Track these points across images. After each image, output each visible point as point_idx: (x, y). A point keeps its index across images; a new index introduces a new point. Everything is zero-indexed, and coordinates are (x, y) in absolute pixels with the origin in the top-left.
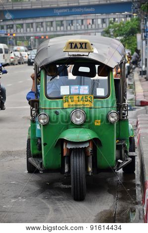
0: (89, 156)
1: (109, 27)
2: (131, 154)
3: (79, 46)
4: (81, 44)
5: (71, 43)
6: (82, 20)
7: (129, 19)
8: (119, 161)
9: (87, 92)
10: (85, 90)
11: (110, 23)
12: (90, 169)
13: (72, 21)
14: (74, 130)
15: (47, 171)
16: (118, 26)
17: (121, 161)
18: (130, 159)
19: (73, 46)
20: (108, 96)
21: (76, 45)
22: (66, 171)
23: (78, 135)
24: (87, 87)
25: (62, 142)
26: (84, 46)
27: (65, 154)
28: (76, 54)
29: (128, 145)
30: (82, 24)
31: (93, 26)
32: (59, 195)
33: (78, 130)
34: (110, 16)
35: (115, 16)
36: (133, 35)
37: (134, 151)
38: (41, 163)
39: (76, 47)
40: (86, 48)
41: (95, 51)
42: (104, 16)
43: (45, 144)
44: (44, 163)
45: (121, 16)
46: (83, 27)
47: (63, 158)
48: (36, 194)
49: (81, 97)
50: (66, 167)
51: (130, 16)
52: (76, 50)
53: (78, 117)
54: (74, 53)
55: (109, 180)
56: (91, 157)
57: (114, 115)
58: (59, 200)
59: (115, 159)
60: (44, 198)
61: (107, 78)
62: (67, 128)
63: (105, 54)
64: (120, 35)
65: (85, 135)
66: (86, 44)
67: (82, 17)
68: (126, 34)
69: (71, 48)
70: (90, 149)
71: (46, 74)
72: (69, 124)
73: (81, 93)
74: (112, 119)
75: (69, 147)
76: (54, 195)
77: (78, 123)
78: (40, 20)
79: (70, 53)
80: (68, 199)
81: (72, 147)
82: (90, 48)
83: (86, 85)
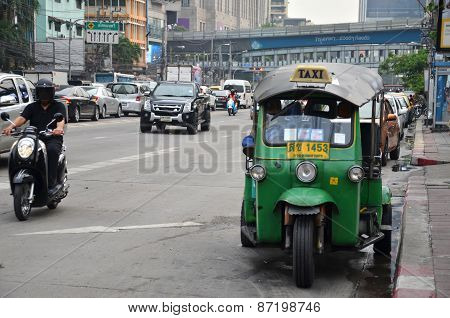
0: (319, 227)
1: (388, 61)
2: (384, 227)
3: (312, 74)
4: (315, 71)
5: (301, 71)
6: (352, 52)
7: (416, 51)
8: (364, 236)
9: (321, 138)
10: (317, 135)
11: (390, 55)
12: (320, 245)
13: (339, 52)
14: (300, 189)
15: (263, 244)
16: (400, 59)
17: (366, 237)
18: (381, 235)
19: (304, 74)
20: (350, 144)
21: (308, 72)
22: (287, 245)
23: (304, 196)
24: (321, 131)
25: (283, 205)
26: (318, 74)
27: (286, 223)
28: (308, 85)
29: (379, 215)
30: (352, 56)
31: (367, 60)
32: (278, 279)
33: (305, 190)
34: (391, 47)
35: (397, 47)
36: (420, 72)
37: (390, 223)
38: (255, 234)
39: (307, 75)
40: (321, 77)
41: (335, 82)
42: (382, 47)
43: (260, 208)
44: (258, 234)
45: (406, 47)
46: (353, 60)
47: (284, 227)
48: (246, 275)
49: (311, 145)
50: (287, 240)
51: (418, 47)
52: (307, 79)
53: (306, 172)
54: (305, 84)
55: (352, 261)
56: (322, 228)
57: (358, 171)
58: (276, 285)
59: (357, 233)
60: (256, 282)
61: (349, 120)
62: (291, 187)
63: (349, 87)
64: (402, 72)
65: (315, 197)
66: (321, 71)
67: (352, 48)
68: (410, 70)
69: (301, 77)
70: (321, 218)
71: (265, 112)
72: (293, 181)
73: (312, 139)
74: (355, 177)
75: (292, 212)
76: (270, 278)
77: (306, 181)
78: (297, 51)
79: (300, 84)
80: (288, 285)
81: (296, 213)
82: (327, 78)
83: (320, 128)
